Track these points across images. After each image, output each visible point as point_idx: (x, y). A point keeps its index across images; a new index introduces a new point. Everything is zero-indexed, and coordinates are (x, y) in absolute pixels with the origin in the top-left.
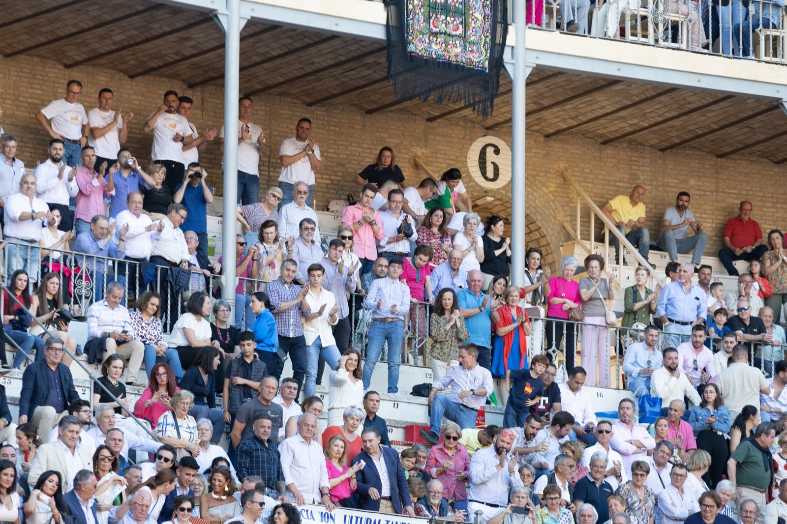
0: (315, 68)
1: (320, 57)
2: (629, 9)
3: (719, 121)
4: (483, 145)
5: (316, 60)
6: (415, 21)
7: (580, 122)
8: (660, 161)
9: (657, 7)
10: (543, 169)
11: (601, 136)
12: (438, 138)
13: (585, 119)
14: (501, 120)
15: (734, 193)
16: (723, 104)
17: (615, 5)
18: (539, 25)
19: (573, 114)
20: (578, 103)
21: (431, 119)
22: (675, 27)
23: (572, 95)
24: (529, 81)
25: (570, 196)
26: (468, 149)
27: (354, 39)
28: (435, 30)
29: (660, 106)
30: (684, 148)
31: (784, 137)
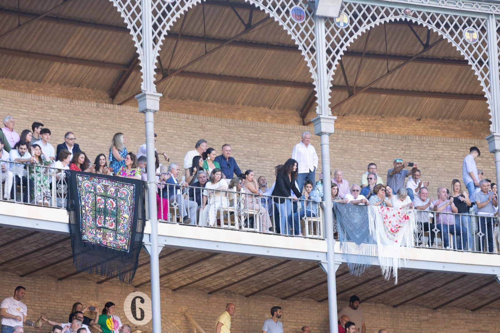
0: (25, 253)
1: (28, 246)
2: (222, 208)
3: (282, 276)
4: (134, 297)
5: (25, 247)
6: (87, 220)
7: (194, 280)
8: (246, 303)
9: (240, 206)
10: (172, 311)
11: (208, 289)
12: (105, 294)
13: (197, 279)
14: (144, 281)
15: (294, 322)
16: (284, 266)
17: (213, 205)
18: (166, 220)
19: (190, 275)
20: (193, 268)
21: (100, 282)
22: (252, 218)
23: (189, 263)
24: (161, 256)
25: (190, 328)
26: (124, 300)
27: (49, 233)
28: (99, 225)
29: (244, 268)
30: (261, 294)
31: (324, 285)
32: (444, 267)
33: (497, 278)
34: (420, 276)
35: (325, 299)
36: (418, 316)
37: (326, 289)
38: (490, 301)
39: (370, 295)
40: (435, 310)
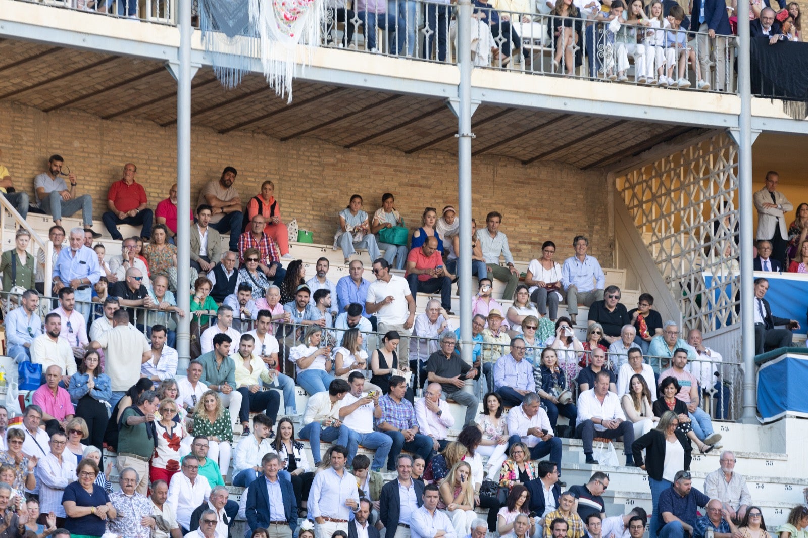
3: (104, 82)
8: (44, 122)
15: (120, 156)
16: (109, 65)
29: (44, 65)
30: (68, 109)
31: (171, 100)
32: (365, 80)
33: (449, 103)
34: (327, 94)
35: (172, 123)
36: (320, 157)
37: (175, 107)
38: (435, 138)
39: (244, 119)
40: (347, 149)
